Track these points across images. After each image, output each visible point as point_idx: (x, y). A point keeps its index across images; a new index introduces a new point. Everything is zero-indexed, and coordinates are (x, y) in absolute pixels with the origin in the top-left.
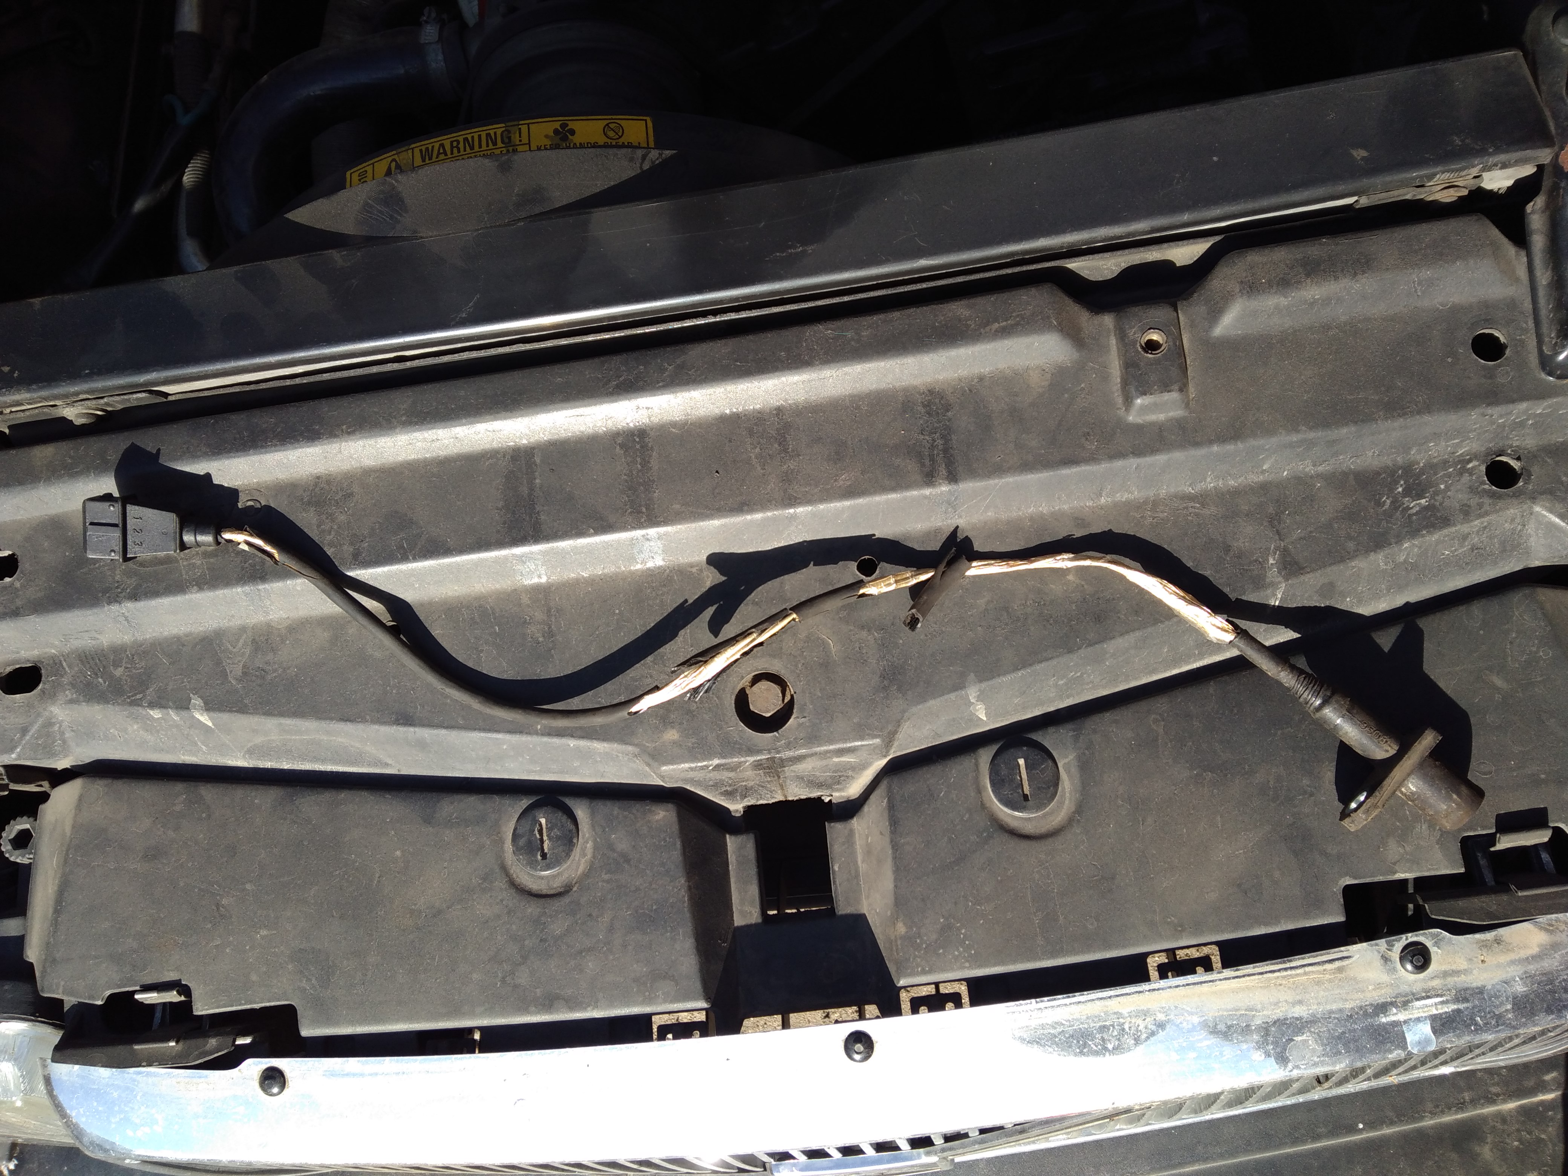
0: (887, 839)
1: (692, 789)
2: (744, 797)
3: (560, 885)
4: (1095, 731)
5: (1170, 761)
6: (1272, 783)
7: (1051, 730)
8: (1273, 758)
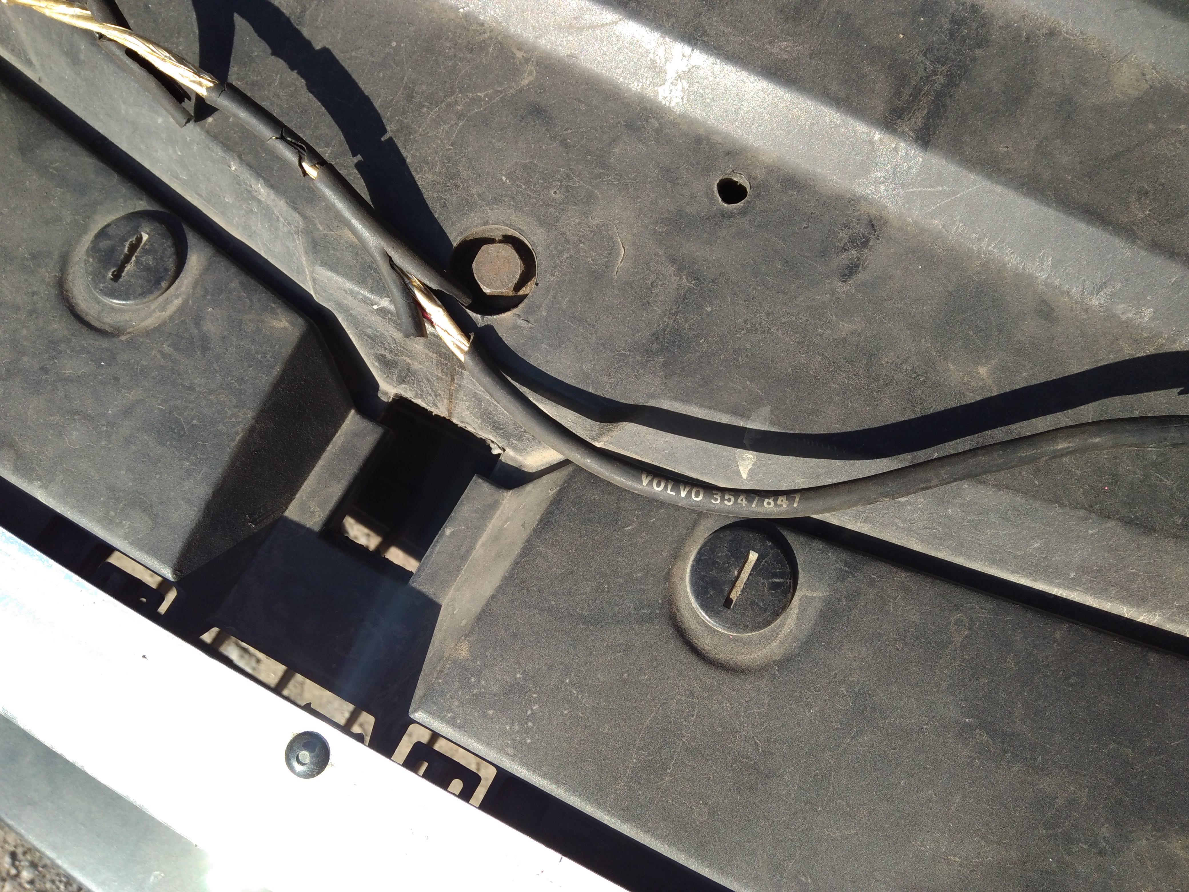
0: (525, 535)
1: (344, 325)
2: (402, 380)
3: (112, 322)
4: (872, 583)
5: (945, 684)
6: (1059, 802)
7: (817, 545)
8: (1083, 772)
